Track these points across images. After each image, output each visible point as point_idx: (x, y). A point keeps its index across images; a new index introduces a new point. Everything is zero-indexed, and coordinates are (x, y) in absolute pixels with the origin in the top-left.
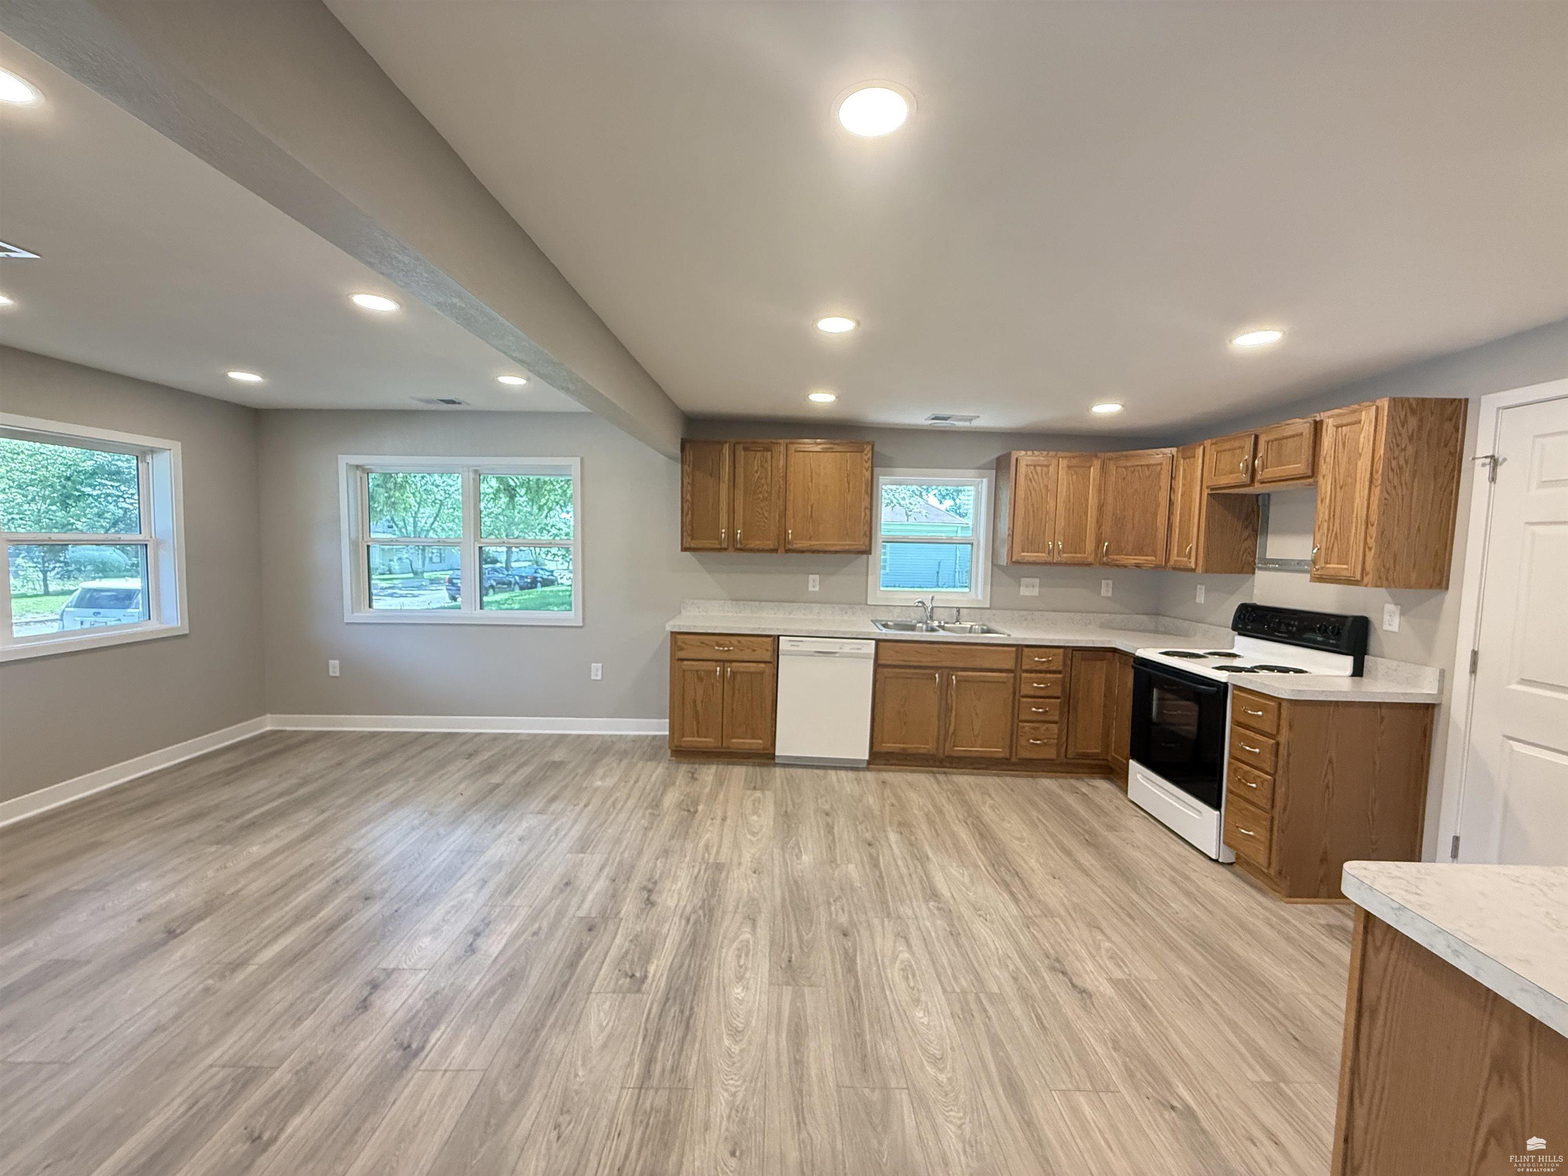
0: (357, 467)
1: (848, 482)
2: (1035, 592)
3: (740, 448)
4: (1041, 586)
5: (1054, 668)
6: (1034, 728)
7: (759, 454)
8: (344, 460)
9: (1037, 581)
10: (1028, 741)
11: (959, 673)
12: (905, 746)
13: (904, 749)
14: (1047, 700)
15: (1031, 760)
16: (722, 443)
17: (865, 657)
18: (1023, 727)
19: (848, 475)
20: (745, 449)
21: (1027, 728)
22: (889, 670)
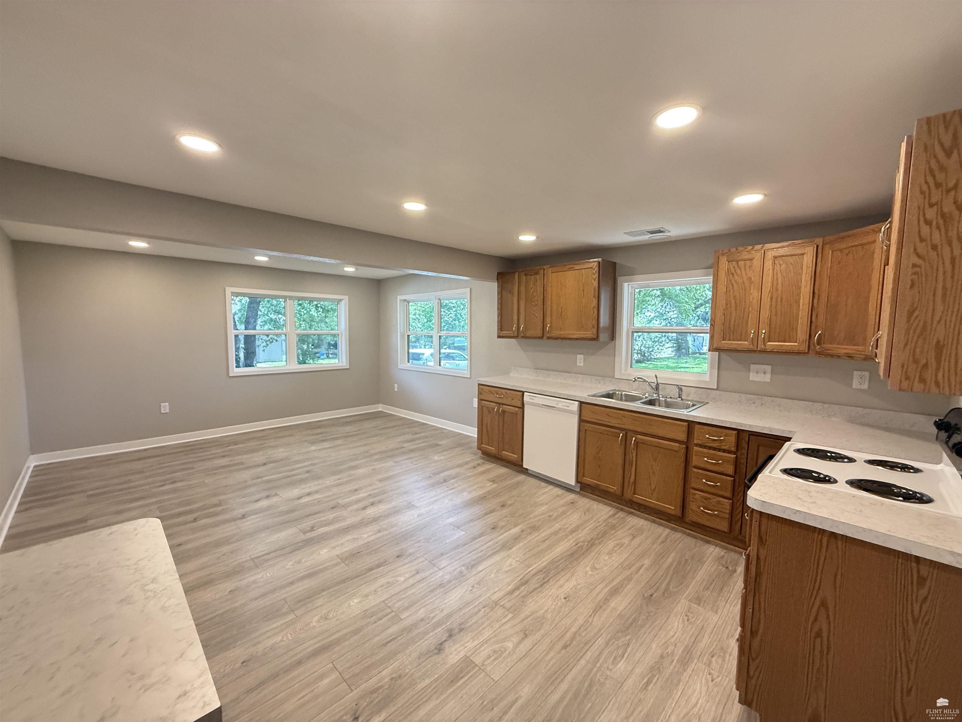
0: (405, 300)
1: (583, 290)
2: (767, 378)
3: (523, 274)
4: (772, 373)
5: (726, 448)
6: (706, 499)
7: (533, 276)
8: (400, 297)
9: (768, 368)
10: (699, 507)
11: (639, 436)
12: (599, 483)
13: (597, 484)
14: (719, 476)
15: (703, 525)
16: (514, 273)
17: (571, 412)
18: (695, 494)
19: (583, 285)
20: (526, 275)
21: (697, 496)
22: (588, 425)
